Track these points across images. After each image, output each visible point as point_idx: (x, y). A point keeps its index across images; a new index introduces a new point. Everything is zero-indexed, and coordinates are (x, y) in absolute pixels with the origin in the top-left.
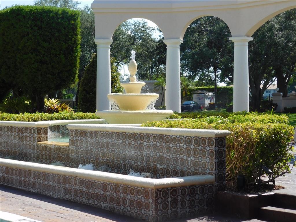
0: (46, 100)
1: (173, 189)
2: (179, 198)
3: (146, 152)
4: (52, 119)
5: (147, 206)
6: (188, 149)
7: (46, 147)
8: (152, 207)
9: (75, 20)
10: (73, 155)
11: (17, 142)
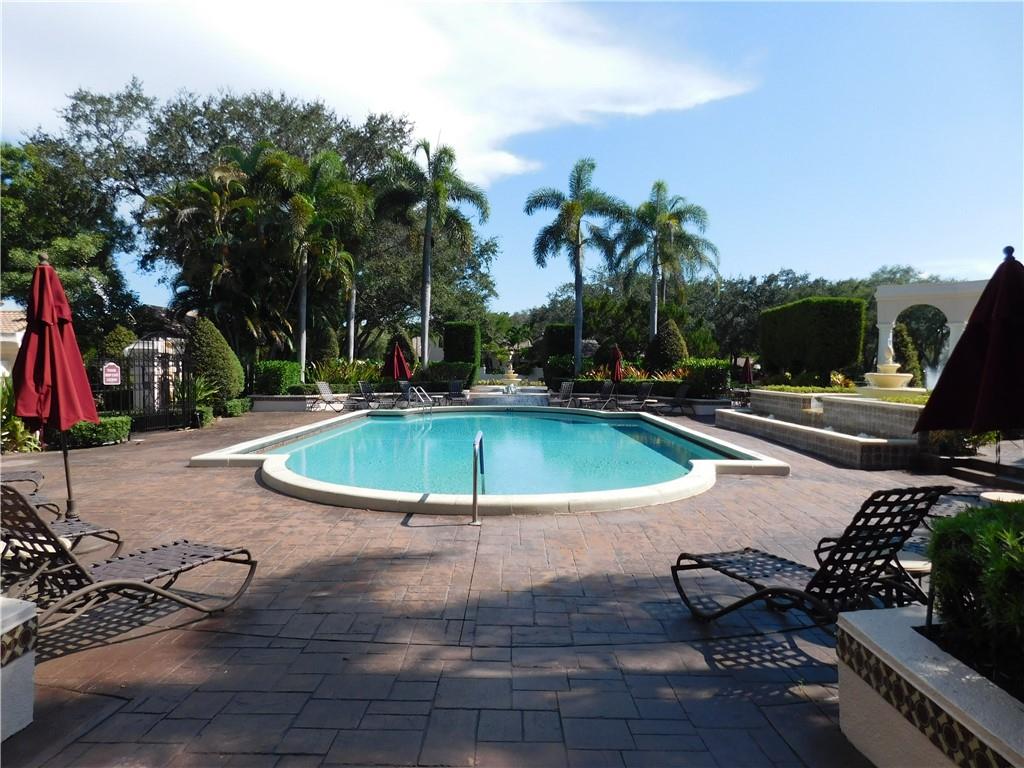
0: (832, 376)
1: (877, 446)
2: (883, 454)
3: (873, 420)
4: (823, 392)
5: (856, 458)
6: (901, 419)
7: (807, 413)
8: (859, 458)
9: (859, 308)
10: (825, 420)
11: (789, 408)
